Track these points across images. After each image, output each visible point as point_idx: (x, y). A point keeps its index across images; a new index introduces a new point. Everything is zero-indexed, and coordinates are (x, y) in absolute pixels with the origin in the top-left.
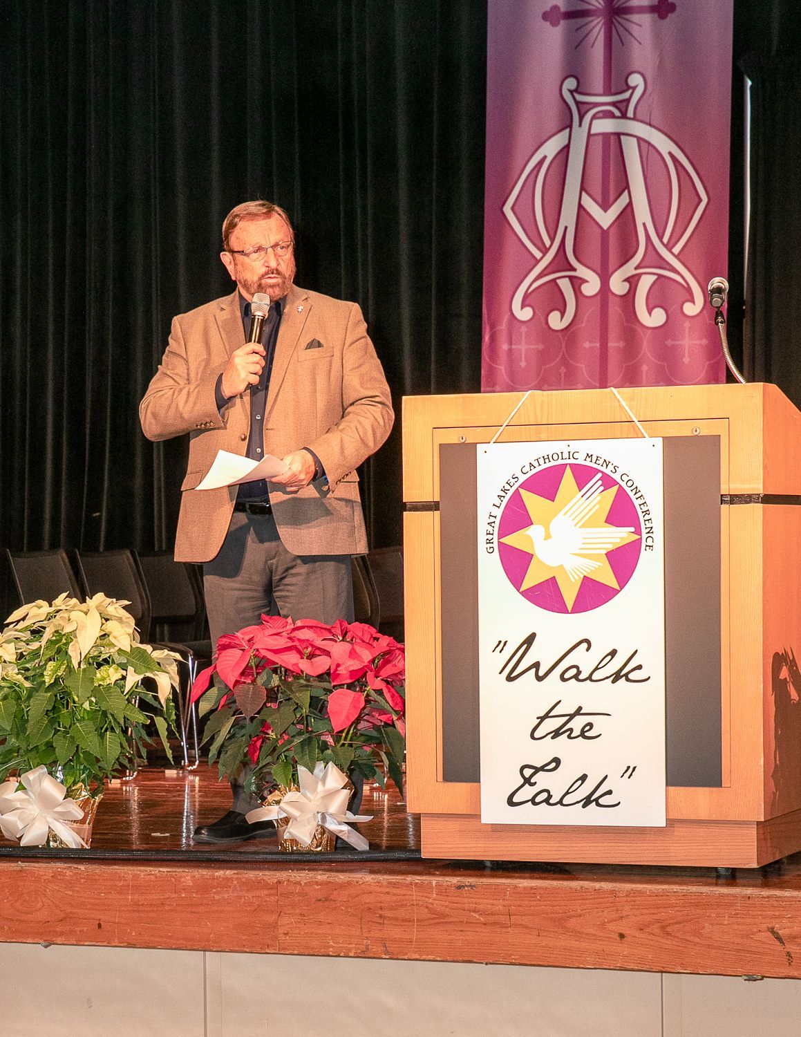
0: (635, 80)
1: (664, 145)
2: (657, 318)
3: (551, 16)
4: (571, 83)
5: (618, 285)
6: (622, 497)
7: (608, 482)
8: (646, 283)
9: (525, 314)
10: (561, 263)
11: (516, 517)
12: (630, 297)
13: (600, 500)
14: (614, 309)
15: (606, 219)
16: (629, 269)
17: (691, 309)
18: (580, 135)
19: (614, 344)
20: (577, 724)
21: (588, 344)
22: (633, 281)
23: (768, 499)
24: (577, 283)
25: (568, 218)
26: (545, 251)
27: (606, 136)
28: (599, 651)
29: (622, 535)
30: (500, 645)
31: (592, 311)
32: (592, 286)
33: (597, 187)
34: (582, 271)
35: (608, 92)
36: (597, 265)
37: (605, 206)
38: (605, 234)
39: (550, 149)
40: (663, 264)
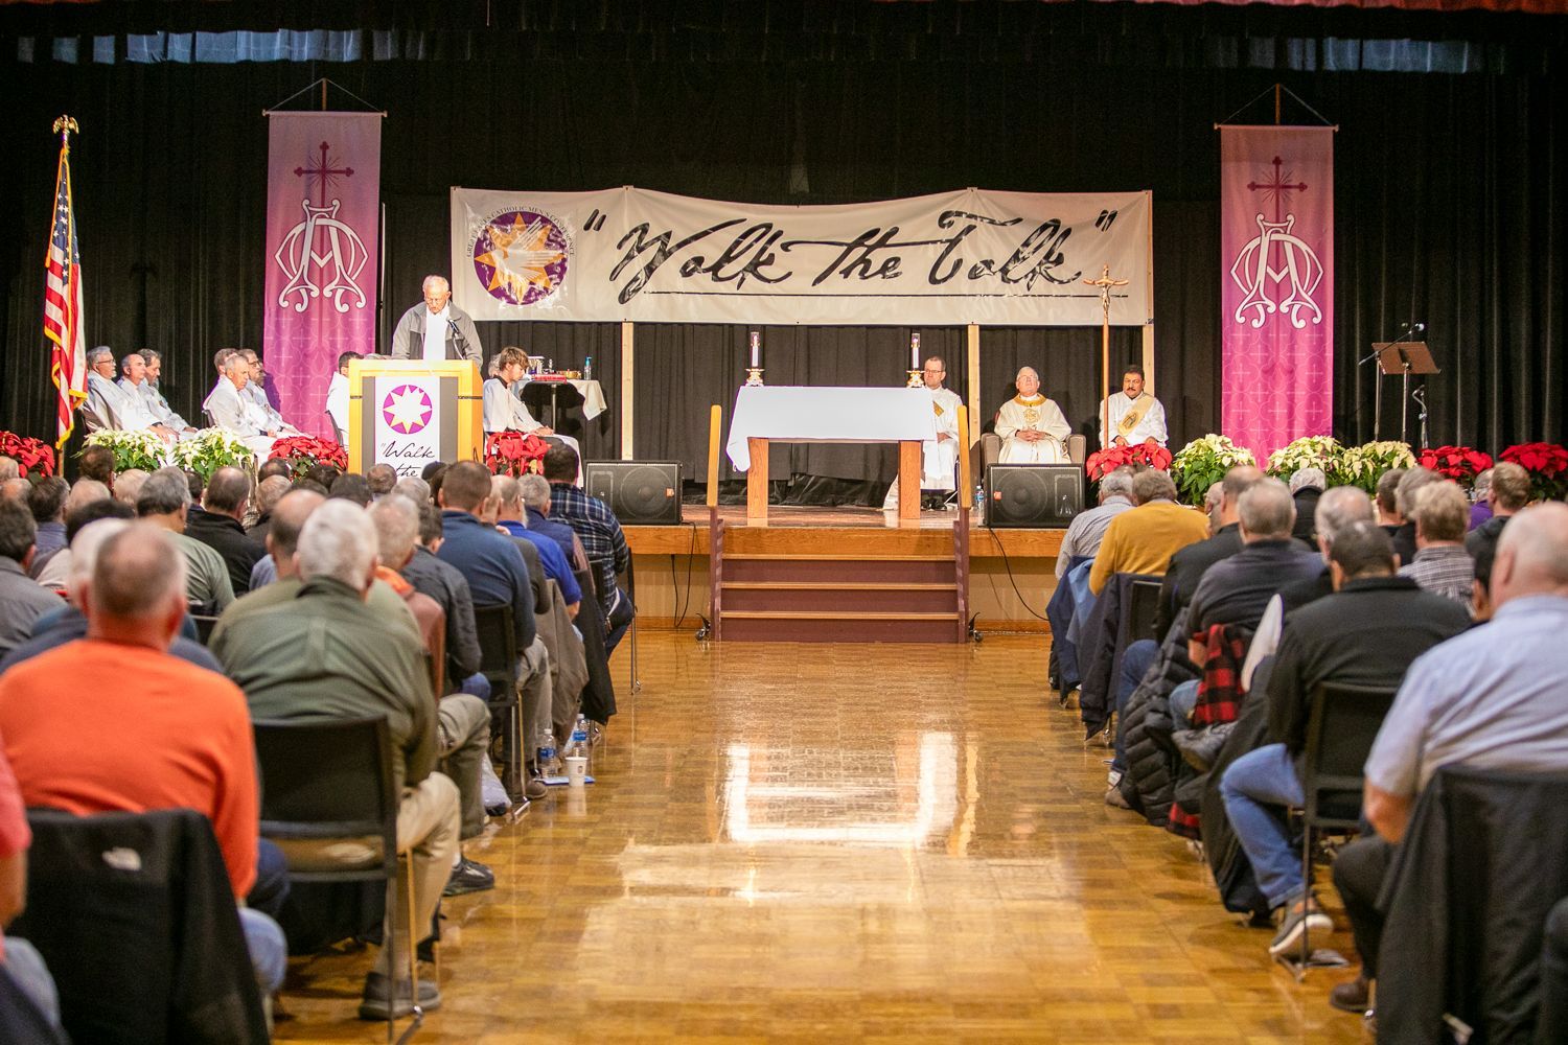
0: (335, 202)
1: (349, 232)
2: (345, 308)
3: (299, 172)
4: (306, 202)
5: (327, 293)
6: (426, 396)
7: (421, 391)
8: (340, 293)
9: (285, 304)
10: (301, 282)
11: (389, 402)
12: (332, 299)
13: (420, 397)
14: (326, 304)
15: (322, 263)
16: (332, 286)
17: (361, 305)
18: (311, 225)
19: (326, 319)
20: (410, 471)
21: (315, 319)
22: (334, 291)
23: (473, 398)
24: (309, 291)
25: (305, 262)
26: (294, 276)
27: (322, 227)
28: (418, 446)
29: (426, 409)
30: (384, 445)
31: (316, 304)
32: (315, 293)
33: (318, 248)
34: (311, 286)
35: (323, 207)
36: (317, 282)
37: (322, 257)
38: (321, 270)
39: (297, 230)
40: (346, 284)
